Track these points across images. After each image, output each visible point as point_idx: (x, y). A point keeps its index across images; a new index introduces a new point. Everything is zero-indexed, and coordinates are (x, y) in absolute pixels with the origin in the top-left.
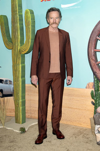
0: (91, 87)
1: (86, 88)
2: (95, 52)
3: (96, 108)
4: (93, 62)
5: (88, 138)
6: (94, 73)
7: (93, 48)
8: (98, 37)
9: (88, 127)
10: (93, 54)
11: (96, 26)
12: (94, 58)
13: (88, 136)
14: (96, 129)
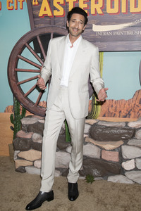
0: (11, 110)
1: (5, 112)
2: (16, 72)
3: (15, 133)
4: (13, 83)
5: (5, 166)
6: (15, 95)
7: (13, 67)
8: (19, 56)
9: (6, 155)
10: (13, 74)
11: (17, 43)
12: (14, 78)
13: (5, 164)
14: (15, 154)
